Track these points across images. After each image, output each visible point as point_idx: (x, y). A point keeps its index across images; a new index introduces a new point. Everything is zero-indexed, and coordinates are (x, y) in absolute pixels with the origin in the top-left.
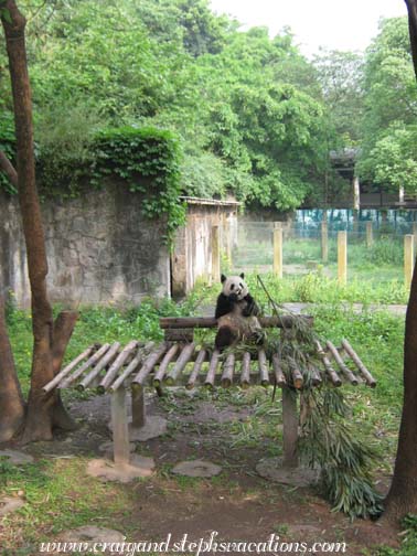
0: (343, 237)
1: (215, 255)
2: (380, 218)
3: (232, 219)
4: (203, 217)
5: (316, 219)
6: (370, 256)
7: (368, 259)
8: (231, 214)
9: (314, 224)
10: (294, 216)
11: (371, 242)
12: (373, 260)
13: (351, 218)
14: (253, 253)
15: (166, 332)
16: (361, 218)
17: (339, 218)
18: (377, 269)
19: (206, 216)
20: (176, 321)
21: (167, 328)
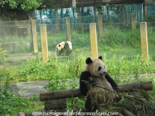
2: (97, 13)
6: (105, 41)
7: (104, 44)
9: (49, 20)
10: (34, 15)
13: (76, 14)
17: (67, 14)
20: (53, 95)
21: (47, 100)
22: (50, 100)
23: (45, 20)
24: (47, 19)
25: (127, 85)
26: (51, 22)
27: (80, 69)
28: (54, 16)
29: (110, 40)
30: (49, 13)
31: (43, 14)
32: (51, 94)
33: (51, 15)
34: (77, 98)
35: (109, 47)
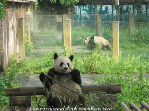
0: (116, 25)
1: (21, 40)
3: (30, 13)
4: (13, 11)
5: (89, 12)
6: (133, 39)
7: (132, 42)
8: (29, 9)
9: (88, 16)
10: (73, 10)
11: (133, 29)
12: (136, 42)
13: (115, 11)
14: (47, 38)
15: (10, 99)
16: (122, 12)
17: (106, 11)
18: (139, 48)
19: (15, 11)
20: (18, 91)
21: (12, 96)
22: (14, 96)
23: (84, 15)
24: (86, 15)
25: (95, 86)
26: (89, 18)
27: (93, 65)
28: (93, 13)
29: (138, 38)
30: (88, 9)
31: (82, 10)
32: (16, 90)
33: (90, 11)
34: (42, 95)
35: (136, 46)
